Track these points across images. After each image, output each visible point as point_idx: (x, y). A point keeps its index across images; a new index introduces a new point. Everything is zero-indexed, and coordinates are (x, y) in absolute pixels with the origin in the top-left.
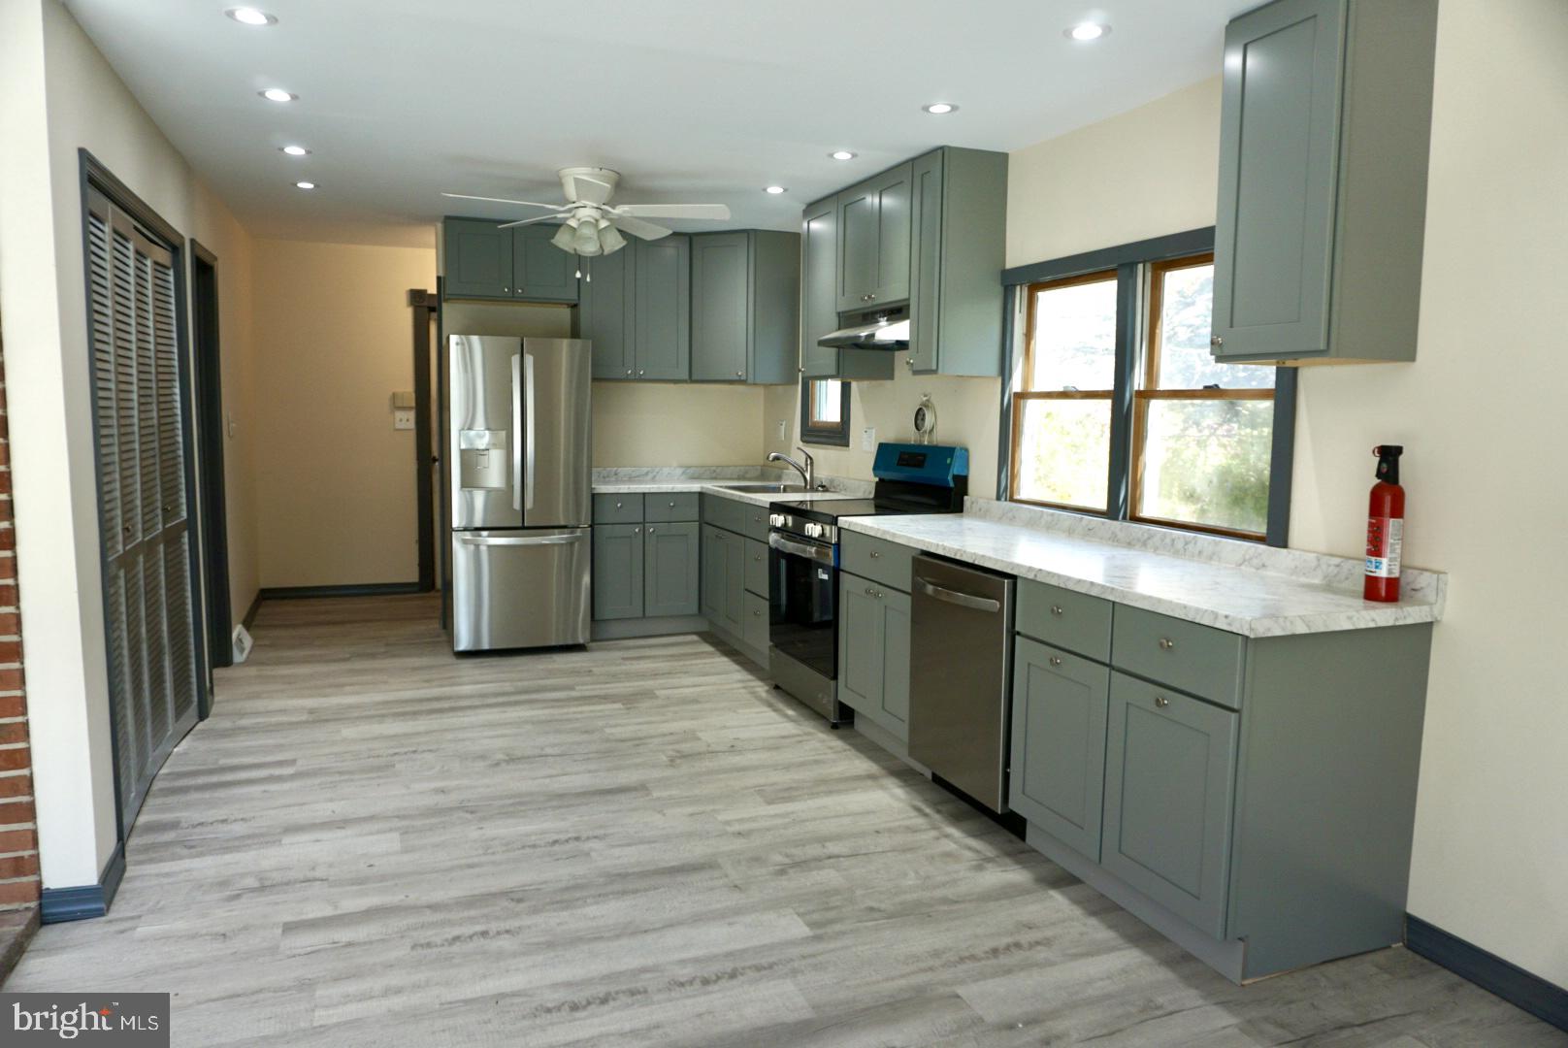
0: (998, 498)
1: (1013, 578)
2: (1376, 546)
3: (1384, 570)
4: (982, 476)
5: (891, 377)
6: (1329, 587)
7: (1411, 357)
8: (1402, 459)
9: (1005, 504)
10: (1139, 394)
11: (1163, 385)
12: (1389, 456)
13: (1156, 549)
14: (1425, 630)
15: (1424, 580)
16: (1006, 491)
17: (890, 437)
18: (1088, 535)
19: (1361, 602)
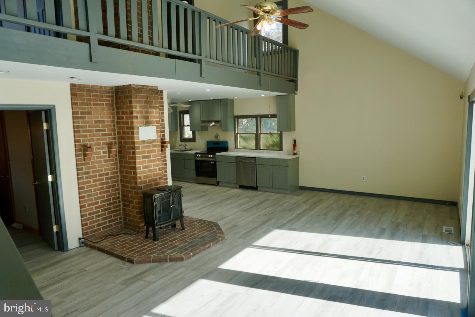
0: (235, 148)
1: (256, 158)
2: (294, 149)
3: (295, 152)
4: (231, 145)
5: (207, 130)
6: (289, 154)
7: (295, 131)
8: (296, 141)
9: (236, 150)
10: (260, 134)
11: (262, 133)
12: (295, 141)
13: (265, 153)
14: (298, 158)
15: (298, 153)
16: (236, 147)
17: (208, 140)
18: (254, 152)
19: (293, 155)
